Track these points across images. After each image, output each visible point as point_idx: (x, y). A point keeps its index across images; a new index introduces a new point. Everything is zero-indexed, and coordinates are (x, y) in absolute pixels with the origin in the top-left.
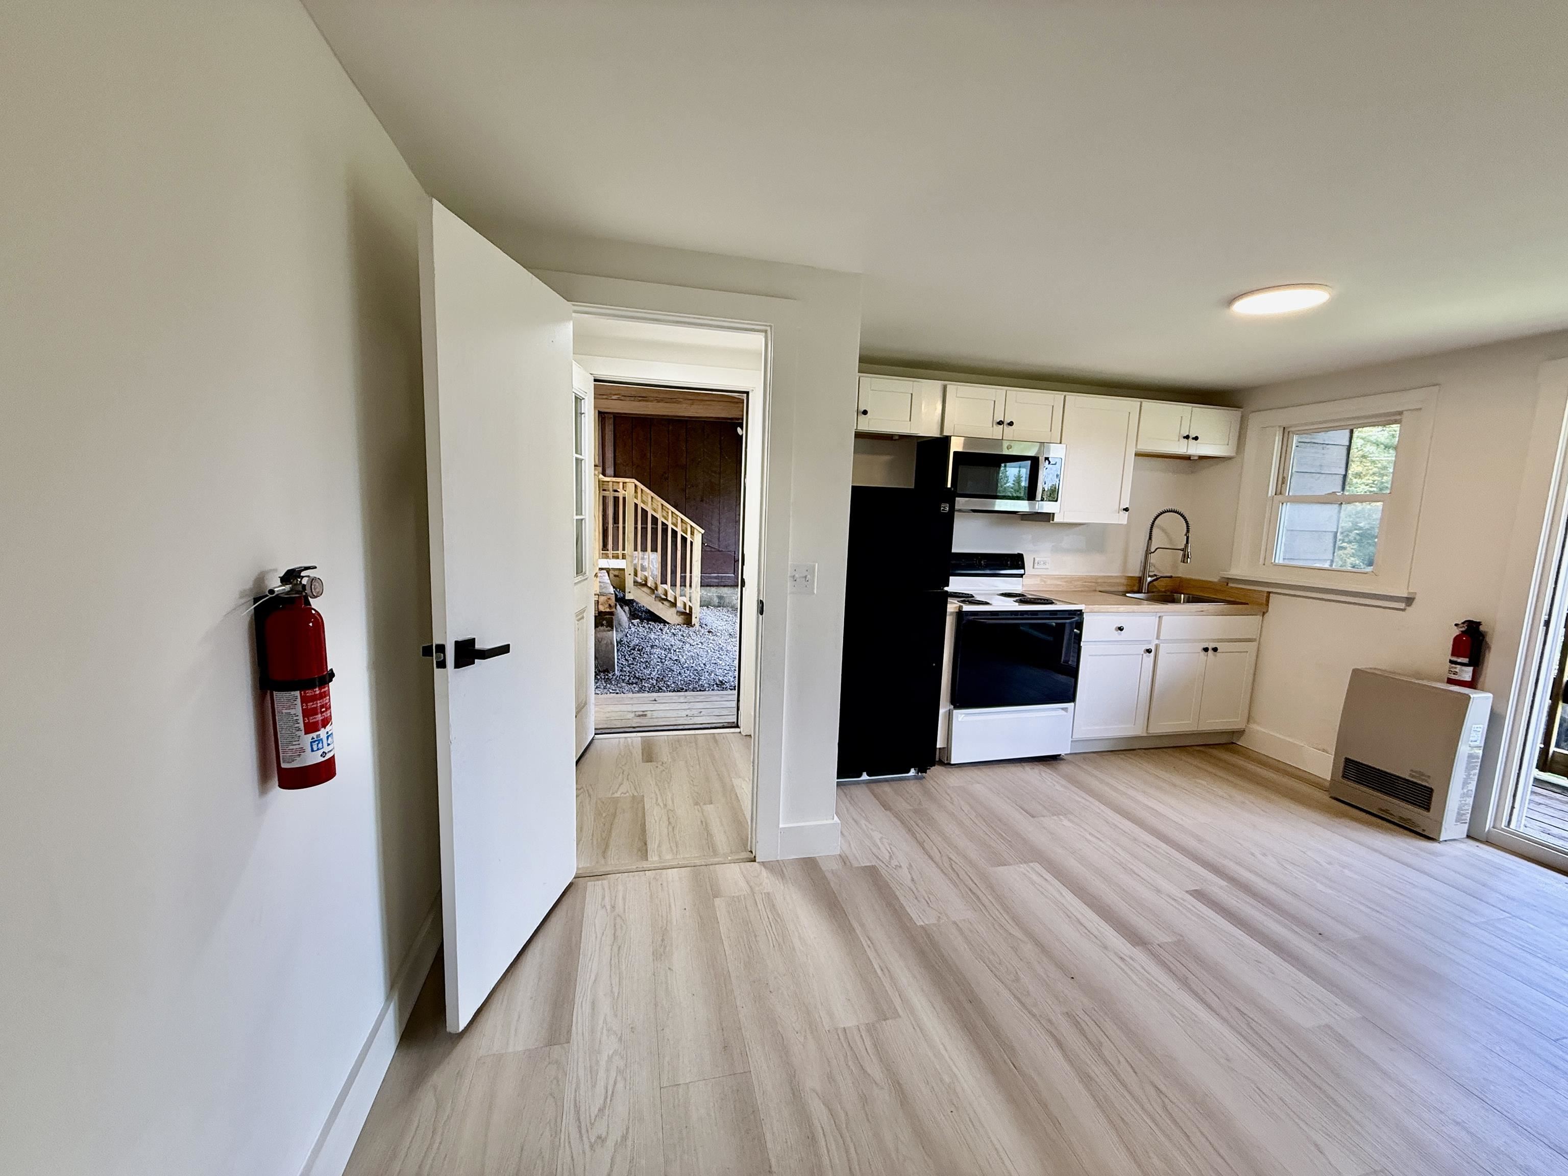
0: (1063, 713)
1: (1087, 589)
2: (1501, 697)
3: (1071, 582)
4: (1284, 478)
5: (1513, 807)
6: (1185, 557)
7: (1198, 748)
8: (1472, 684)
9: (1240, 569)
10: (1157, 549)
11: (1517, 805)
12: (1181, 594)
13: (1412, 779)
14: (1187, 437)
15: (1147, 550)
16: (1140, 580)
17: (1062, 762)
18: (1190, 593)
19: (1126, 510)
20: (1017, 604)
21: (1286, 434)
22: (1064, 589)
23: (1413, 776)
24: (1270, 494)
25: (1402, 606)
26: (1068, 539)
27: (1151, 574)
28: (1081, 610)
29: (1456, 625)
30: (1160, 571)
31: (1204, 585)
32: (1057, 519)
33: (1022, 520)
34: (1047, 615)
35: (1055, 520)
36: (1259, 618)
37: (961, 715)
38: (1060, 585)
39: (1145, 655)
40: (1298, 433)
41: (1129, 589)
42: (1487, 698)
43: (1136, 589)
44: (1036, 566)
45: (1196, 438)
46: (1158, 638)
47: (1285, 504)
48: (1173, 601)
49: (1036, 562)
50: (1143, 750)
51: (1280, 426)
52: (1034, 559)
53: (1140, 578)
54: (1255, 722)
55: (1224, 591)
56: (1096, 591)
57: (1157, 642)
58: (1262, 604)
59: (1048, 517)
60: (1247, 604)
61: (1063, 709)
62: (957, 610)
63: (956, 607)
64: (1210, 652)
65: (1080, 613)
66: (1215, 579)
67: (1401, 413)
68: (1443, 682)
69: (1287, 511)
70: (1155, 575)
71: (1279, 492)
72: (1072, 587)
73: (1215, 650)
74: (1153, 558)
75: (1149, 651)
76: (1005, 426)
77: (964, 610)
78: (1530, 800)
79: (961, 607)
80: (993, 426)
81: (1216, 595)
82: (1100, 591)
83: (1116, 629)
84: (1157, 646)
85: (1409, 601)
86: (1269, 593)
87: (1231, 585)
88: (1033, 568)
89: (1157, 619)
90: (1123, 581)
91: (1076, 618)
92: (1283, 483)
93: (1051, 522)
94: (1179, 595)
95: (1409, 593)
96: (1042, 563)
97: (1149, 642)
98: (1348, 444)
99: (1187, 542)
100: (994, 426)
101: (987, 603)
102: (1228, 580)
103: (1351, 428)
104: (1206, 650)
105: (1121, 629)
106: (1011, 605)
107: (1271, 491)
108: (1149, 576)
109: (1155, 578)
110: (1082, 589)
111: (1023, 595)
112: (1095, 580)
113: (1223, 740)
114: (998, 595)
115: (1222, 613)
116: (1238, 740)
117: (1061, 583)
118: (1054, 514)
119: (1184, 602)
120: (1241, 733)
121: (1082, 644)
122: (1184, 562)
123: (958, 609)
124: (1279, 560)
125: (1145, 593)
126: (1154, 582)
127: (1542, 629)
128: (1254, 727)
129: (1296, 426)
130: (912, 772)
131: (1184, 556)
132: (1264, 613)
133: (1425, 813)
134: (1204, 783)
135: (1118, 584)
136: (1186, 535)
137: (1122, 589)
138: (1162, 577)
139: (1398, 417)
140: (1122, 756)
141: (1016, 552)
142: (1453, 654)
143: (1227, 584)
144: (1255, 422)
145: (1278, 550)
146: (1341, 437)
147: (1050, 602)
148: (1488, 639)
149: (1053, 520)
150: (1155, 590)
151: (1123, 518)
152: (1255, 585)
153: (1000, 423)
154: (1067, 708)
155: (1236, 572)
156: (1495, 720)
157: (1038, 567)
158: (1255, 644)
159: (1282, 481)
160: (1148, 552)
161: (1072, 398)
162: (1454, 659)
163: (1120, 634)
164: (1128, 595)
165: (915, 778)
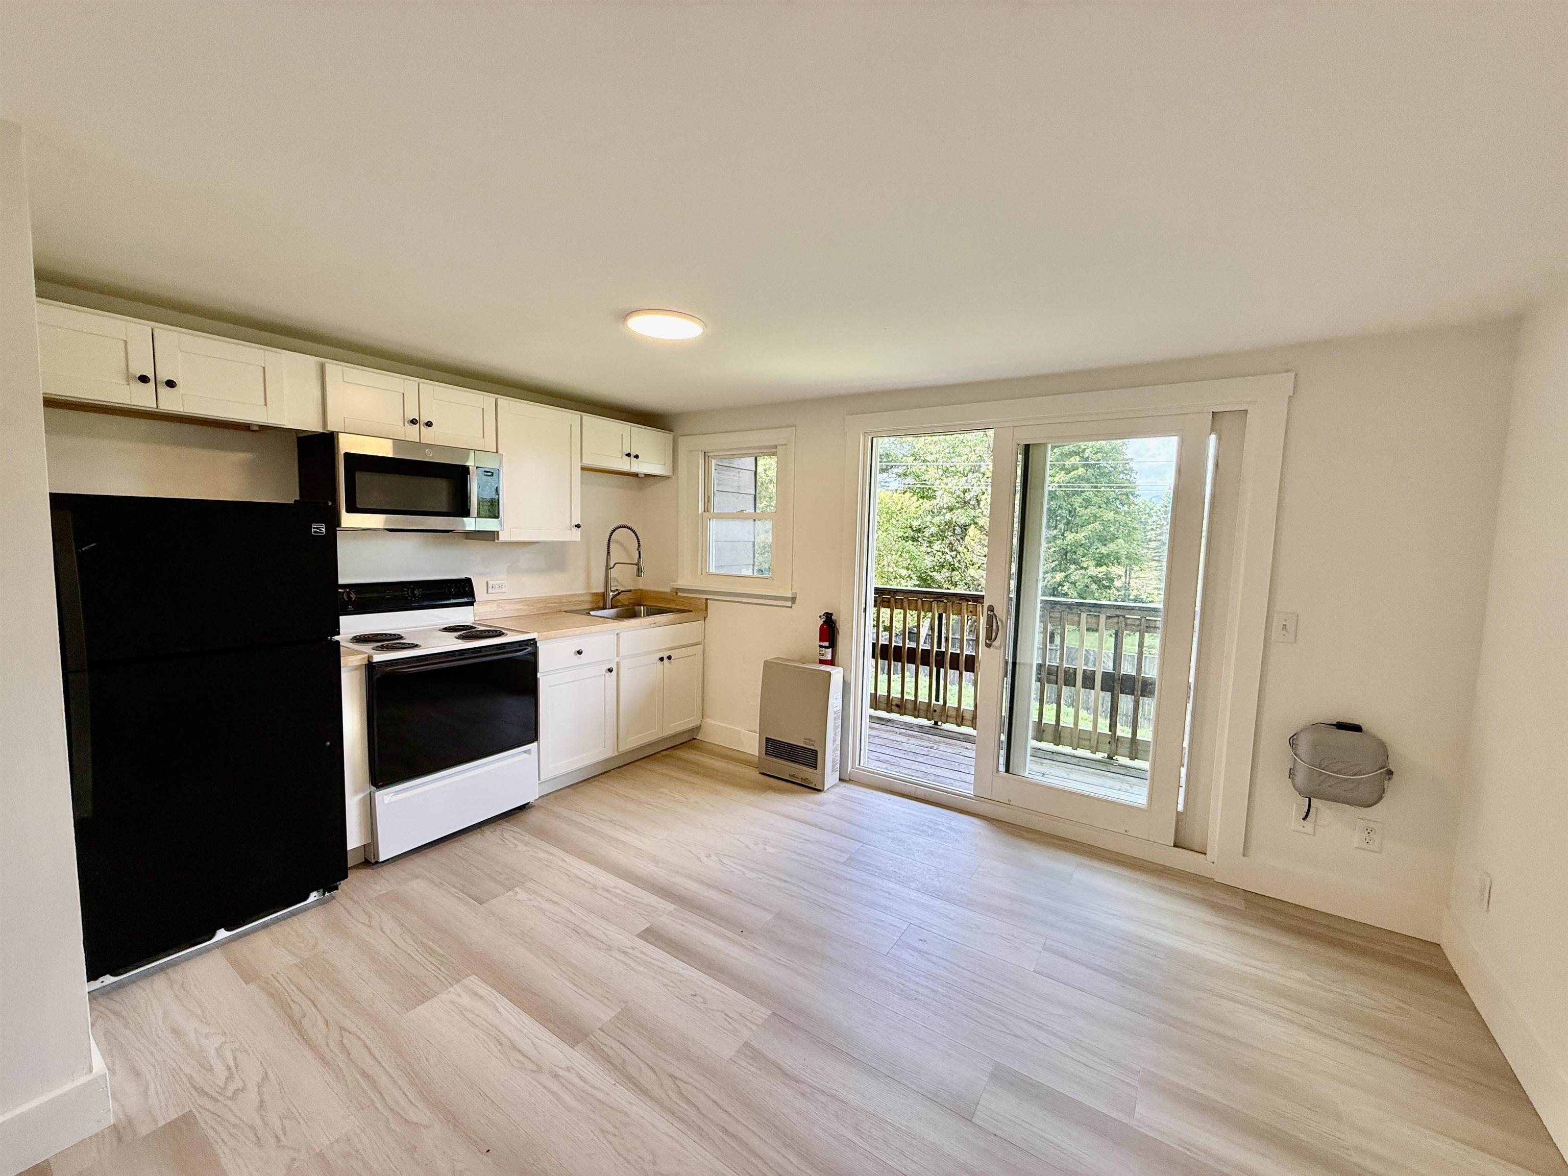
0: (526, 755)
1: (551, 611)
2: (847, 670)
3: (533, 605)
4: (709, 497)
5: (860, 750)
6: (639, 571)
7: (664, 753)
8: (832, 663)
9: (686, 580)
10: (616, 564)
11: (862, 748)
12: (641, 606)
13: (805, 746)
14: (629, 455)
15: (607, 566)
16: (604, 595)
17: (532, 809)
18: (648, 604)
19: (578, 526)
20: (460, 641)
21: (707, 457)
22: (524, 614)
23: (805, 743)
24: (700, 512)
25: (789, 604)
26: (524, 559)
27: (613, 589)
28: (534, 639)
29: (820, 616)
30: (622, 586)
31: (660, 596)
32: (503, 537)
33: (467, 539)
34: (493, 650)
35: (500, 539)
36: (702, 622)
37: (387, 797)
38: (521, 609)
39: (607, 675)
40: (715, 457)
41: (595, 606)
42: (839, 672)
43: (601, 605)
44: (490, 590)
45: (637, 457)
46: (618, 656)
47: (711, 520)
48: (634, 615)
49: (490, 585)
50: (617, 770)
51: (702, 451)
52: (487, 582)
53: (604, 593)
54: (709, 717)
55: (674, 601)
56: (561, 611)
57: (617, 659)
58: (701, 610)
59: (491, 536)
60: (691, 611)
61: (525, 752)
62: (366, 662)
63: (364, 658)
64: (666, 660)
65: (533, 643)
66: (668, 590)
67: (776, 447)
68: (816, 663)
69: (715, 527)
70: (617, 590)
71: (706, 510)
72: (535, 610)
73: (669, 658)
74: (613, 573)
75: (610, 670)
76: (422, 427)
77: (375, 660)
78: (869, 735)
79: (370, 657)
80: (404, 426)
81: (668, 604)
82: (565, 612)
83: (575, 654)
84: (618, 664)
85: (793, 600)
86: (707, 599)
87: (679, 594)
88: (487, 593)
89: (616, 636)
90: (589, 598)
91: (530, 649)
92: (708, 501)
93: (496, 541)
94: (639, 607)
95: (793, 593)
96: (497, 586)
97: (610, 661)
98: (754, 469)
99: (640, 557)
100: (406, 424)
101: (416, 646)
102: (677, 591)
103: (756, 455)
104: (662, 659)
105: (579, 652)
106: (453, 644)
107: (701, 510)
108: (612, 591)
109: (616, 593)
110: (546, 611)
111: (472, 627)
112: (559, 600)
113: (685, 738)
114: (440, 630)
115: (672, 623)
116: (697, 735)
117: (522, 607)
118: (498, 532)
119: (644, 616)
120: (698, 728)
121: (539, 675)
122: (638, 576)
123: (366, 660)
124: (712, 570)
125: (609, 609)
126: (618, 597)
127: (863, 614)
128: (707, 720)
129: (713, 451)
130: (313, 897)
131: (638, 569)
132: (705, 618)
133: (814, 771)
134: (666, 791)
135: (584, 602)
136: (638, 550)
137: (588, 606)
138: (623, 591)
139: (774, 450)
140: (596, 783)
141: (463, 577)
142: (821, 640)
143: (677, 593)
144: (684, 444)
145: (711, 562)
146: (748, 462)
147: (500, 634)
148: (837, 624)
149: (498, 539)
150: (619, 604)
151: (576, 535)
152: (694, 593)
153: (414, 422)
154: (529, 750)
155: (682, 583)
156: (846, 684)
157: (494, 591)
158: (700, 647)
159: (708, 500)
160: (608, 568)
161: (505, 403)
162: (821, 644)
163: (579, 658)
164: (592, 613)
165: (318, 903)
